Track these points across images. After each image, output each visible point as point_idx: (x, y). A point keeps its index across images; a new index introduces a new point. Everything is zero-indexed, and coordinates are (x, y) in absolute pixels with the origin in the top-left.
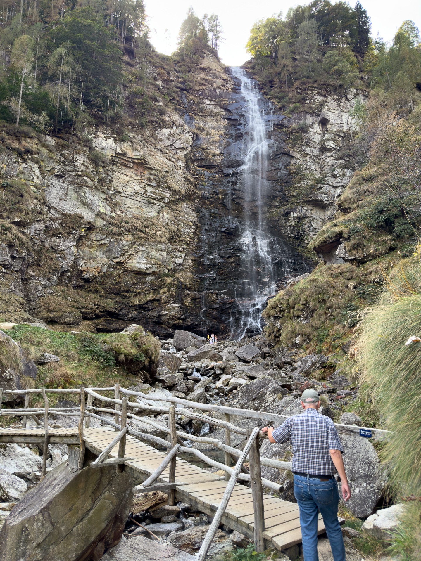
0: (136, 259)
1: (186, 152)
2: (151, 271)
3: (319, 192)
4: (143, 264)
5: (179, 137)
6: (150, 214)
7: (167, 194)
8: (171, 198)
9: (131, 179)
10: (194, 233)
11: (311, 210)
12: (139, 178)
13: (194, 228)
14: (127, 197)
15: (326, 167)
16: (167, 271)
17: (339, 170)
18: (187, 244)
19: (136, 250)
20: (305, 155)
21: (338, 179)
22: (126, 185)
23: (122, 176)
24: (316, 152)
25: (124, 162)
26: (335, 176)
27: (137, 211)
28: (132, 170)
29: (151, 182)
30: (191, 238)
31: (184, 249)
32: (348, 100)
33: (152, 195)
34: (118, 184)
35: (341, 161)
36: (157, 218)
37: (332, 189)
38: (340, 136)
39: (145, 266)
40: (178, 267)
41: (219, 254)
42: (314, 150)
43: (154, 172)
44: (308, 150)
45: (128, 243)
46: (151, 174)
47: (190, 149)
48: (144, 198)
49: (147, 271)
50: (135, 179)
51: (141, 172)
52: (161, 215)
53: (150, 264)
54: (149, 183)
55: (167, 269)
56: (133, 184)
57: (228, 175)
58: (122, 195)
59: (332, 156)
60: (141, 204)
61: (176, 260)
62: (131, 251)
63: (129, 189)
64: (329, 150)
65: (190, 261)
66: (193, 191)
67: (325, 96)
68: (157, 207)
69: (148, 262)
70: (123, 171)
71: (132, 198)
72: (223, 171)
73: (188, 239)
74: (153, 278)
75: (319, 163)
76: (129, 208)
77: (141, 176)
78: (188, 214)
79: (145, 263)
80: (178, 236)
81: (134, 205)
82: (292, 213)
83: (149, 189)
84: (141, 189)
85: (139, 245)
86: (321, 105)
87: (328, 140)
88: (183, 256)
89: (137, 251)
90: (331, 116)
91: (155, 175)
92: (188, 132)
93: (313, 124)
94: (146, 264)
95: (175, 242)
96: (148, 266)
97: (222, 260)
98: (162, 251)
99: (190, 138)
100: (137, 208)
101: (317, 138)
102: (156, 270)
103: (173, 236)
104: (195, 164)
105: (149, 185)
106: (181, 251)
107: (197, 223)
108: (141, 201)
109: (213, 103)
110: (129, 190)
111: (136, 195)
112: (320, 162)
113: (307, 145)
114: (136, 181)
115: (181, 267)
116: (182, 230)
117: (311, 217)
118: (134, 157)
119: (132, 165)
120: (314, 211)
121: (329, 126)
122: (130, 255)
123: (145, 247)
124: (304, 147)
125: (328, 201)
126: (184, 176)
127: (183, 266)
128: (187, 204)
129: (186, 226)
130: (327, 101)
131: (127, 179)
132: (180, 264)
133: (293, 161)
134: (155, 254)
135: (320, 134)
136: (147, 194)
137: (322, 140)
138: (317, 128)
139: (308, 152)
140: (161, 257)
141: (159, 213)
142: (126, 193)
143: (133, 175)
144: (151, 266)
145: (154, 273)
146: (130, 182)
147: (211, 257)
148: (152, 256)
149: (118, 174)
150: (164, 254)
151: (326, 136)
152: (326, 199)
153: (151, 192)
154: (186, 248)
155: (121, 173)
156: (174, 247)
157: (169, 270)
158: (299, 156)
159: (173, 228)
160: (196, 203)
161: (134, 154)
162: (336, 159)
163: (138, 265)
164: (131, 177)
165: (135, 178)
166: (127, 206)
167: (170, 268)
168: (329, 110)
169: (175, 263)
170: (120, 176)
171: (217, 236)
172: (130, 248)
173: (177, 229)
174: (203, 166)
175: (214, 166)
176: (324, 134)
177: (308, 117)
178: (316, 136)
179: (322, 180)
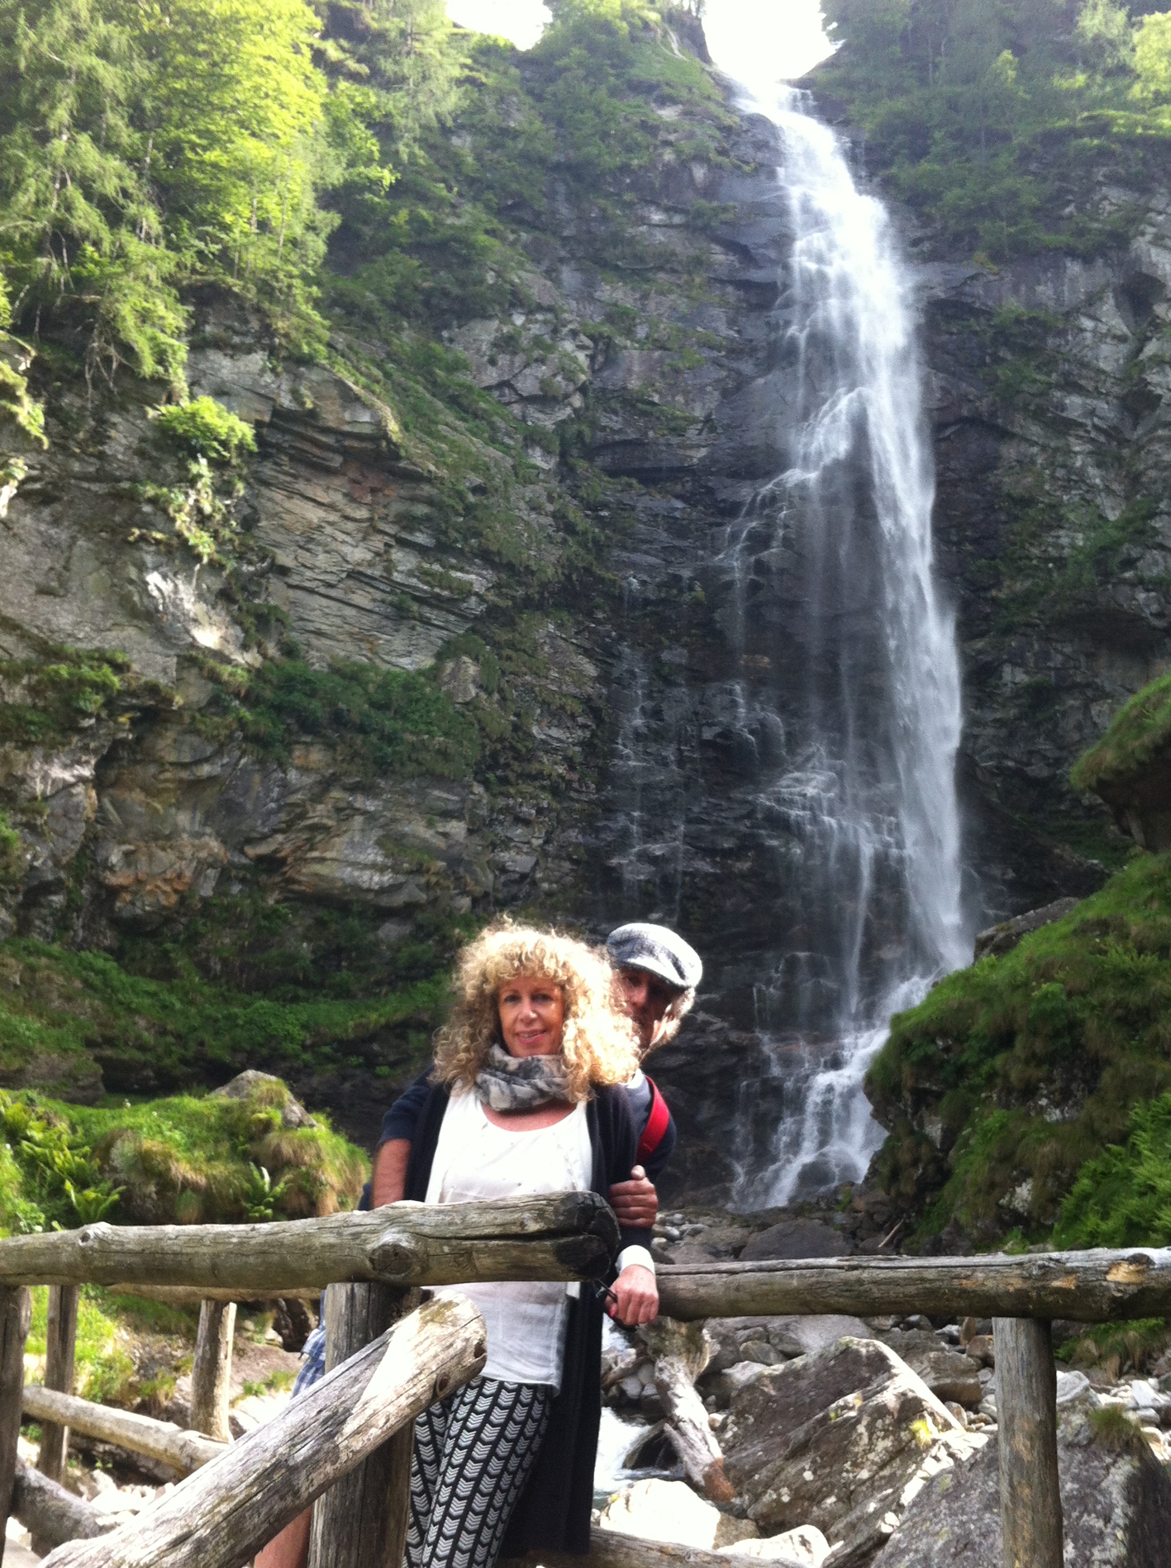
0: (338, 848)
1: (564, 413)
2: (399, 900)
3: (1125, 582)
4: (365, 867)
5: (537, 353)
6: (404, 662)
7: (476, 579)
8: (491, 597)
9: (333, 517)
10: (588, 746)
11: (1090, 656)
12: (363, 513)
13: (584, 727)
14: (311, 591)
15: (1153, 473)
16: (465, 902)
18: (555, 791)
19: (339, 810)
20: (1063, 426)
22: (309, 539)
23: (298, 506)
24: (1109, 412)
25: (307, 446)
27: (351, 647)
28: (337, 482)
29: (411, 530)
30: (572, 767)
31: (540, 811)
33: (414, 581)
34: (278, 537)
36: (433, 675)
39: (376, 878)
40: (514, 889)
41: (689, 838)
42: (1102, 406)
43: (426, 489)
44: (1074, 404)
45: (308, 780)
46: (413, 499)
47: (577, 401)
48: (378, 595)
49: (384, 901)
50: (347, 518)
51: (373, 491)
52: (450, 666)
53: (395, 870)
54: (404, 535)
55: (464, 893)
56: (341, 537)
58: (294, 580)
60: (366, 620)
61: (505, 856)
62: (320, 813)
63: (322, 557)
65: (567, 865)
66: (588, 570)
67: (1142, 187)
68: (435, 632)
69: (389, 862)
70: (301, 486)
71: (333, 593)
72: (710, 491)
73: (561, 770)
74: (407, 929)
75: (1119, 459)
76: (319, 633)
77: (371, 507)
78: (561, 668)
79: (373, 866)
80: (518, 757)
81: (338, 621)
82: (1007, 670)
83: (404, 561)
84: (369, 556)
85: (353, 789)
86: (1129, 222)
87: (1159, 362)
88: (536, 842)
89: (344, 812)
90: (1166, 265)
91: (430, 502)
92: (574, 334)
93: (1093, 299)
94: (381, 869)
95: (504, 781)
96: (387, 878)
98: (447, 815)
99: (582, 357)
100: (351, 635)
101: (1111, 357)
102: (423, 897)
103: (494, 755)
104: (599, 461)
105: (403, 543)
106: (526, 822)
107: (600, 703)
108: (369, 605)
109: (677, 219)
110: (322, 559)
111: (350, 582)
112: (1126, 452)
113: (1071, 386)
114: (350, 526)
115: (526, 888)
116: (535, 730)
117: (1088, 685)
118: (347, 428)
119: (337, 461)
120: (1103, 661)
121: (1160, 309)
122: (314, 828)
123: (376, 796)
124: (1058, 394)
125: (1159, 615)
126: (550, 508)
127: (534, 883)
128: (560, 626)
129: (553, 715)
130: (1154, 203)
131: (315, 515)
132: (523, 876)
133: (1009, 452)
134: (418, 829)
135: (1122, 339)
136: (397, 577)
137: (1134, 365)
138: (1113, 318)
139: (1074, 414)
140: (441, 843)
141: (440, 656)
142: (309, 574)
143: (338, 498)
144: (401, 878)
145: (407, 911)
146: (328, 530)
148: (404, 835)
149: (278, 496)
150: (457, 828)
151: (1152, 348)
152: (1155, 608)
153: (410, 574)
154: (550, 809)
155: (292, 493)
156: (501, 802)
157: (475, 902)
158: (1035, 430)
159: (502, 722)
160: (598, 622)
161: (347, 416)
163: (347, 874)
164: (331, 507)
165: (349, 511)
166: (311, 627)
167: (478, 890)
168: (1159, 240)
169: (503, 870)
170: (288, 504)
172: (317, 799)
173: (516, 728)
174: (630, 473)
175: (678, 472)
176: (1144, 340)
177: (1074, 268)
178: (1106, 349)
179: (1138, 526)
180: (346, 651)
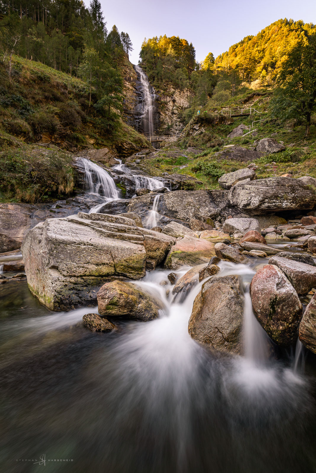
15: (174, 121)
17: (178, 123)
21: (178, 127)
24: (170, 114)
26: (176, 125)
32: (184, 92)
35: (179, 119)
37: (175, 131)
38: (179, 108)
57: (136, 119)
59: (176, 117)
64: (175, 114)
67: (175, 89)
86: (174, 93)
87: (175, 109)
90: (177, 99)
93: (170, 101)
101: (171, 108)
109: (129, 84)
112: (171, 118)
113: (167, 110)
121: (175, 103)
133: (161, 116)
137: (173, 109)
138: (171, 103)
139: (167, 113)
151: (175, 108)
158: (164, 115)
162: (177, 118)
168: (176, 96)
174: (126, 113)
175: (131, 114)
176: (174, 107)
177: (168, 98)
179: (172, 126)
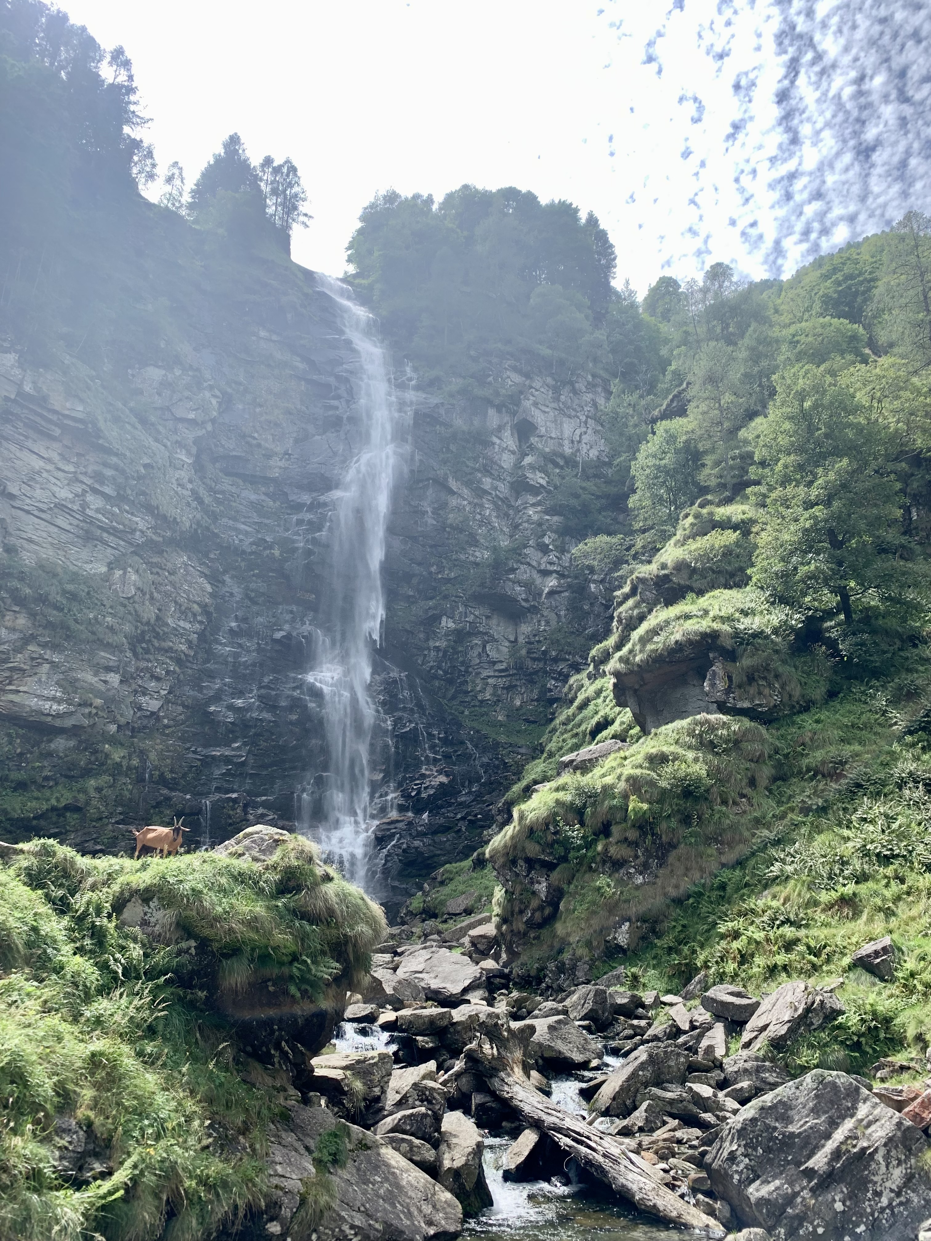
0: (29, 685)
1: (201, 433)
2: (68, 723)
3: (509, 579)
4: (48, 699)
5: (187, 393)
6: (88, 567)
7: (141, 522)
8: (149, 533)
9: (49, 467)
10: (202, 635)
11: (488, 617)
12: (70, 468)
13: (201, 622)
14: (28, 512)
15: (526, 525)
16: (113, 728)
17: (554, 536)
18: (179, 661)
19: (33, 659)
20: (481, 493)
21: (552, 557)
22: (31, 479)
23: (25, 455)
24: (504, 489)
25: (38, 419)
26: (544, 549)
27: (51, 552)
28: (56, 445)
29: (102, 483)
30: (190, 647)
31: (168, 672)
32: (575, 392)
33: (100, 516)
34: (9, 475)
35: (556, 518)
36: (106, 578)
37: (536, 575)
38: (556, 465)
39: (55, 707)
40: (145, 722)
41: (260, 697)
42: (501, 486)
43: (114, 460)
44: (487, 483)
45: (15, 636)
46: (105, 465)
47: (209, 427)
48: (75, 522)
49: (58, 723)
50: (59, 469)
51: (79, 455)
52: (118, 573)
53: (69, 702)
54: (97, 486)
55: (114, 721)
56: (54, 480)
57: (298, 507)
58: (17, 503)
59: (538, 504)
60: (64, 537)
61: (143, 699)
62: (19, 660)
63: (38, 491)
64: (535, 490)
65: (180, 709)
66: (207, 528)
67: (527, 376)
68: (109, 550)
69: (65, 697)
70: (29, 444)
71: (43, 516)
72: (286, 494)
73: (183, 647)
74: (72, 743)
75: (507, 515)
76: (30, 540)
77: (77, 465)
78: (190, 584)
79: (54, 699)
80: (157, 636)
81: (44, 535)
82: (444, 619)
83: (95, 502)
84: (71, 496)
85: (44, 646)
86: (521, 392)
87: (532, 467)
88: (163, 693)
89: (36, 661)
90: (539, 418)
91: (116, 468)
92: (211, 388)
93: (500, 428)
94: (59, 701)
95: (147, 651)
96: (62, 708)
97: (266, 715)
98: (108, 669)
99: (214, 401)
100: (52, 544)
101: (507, 461)
102: (86, 722)
103: (143, 632)
104: (218, 465)
105: (95, 491)
106: (158, 679)
107: (212, 609)
108: (68, 527)
110: (38, 493)
111: (56, 510)
112: (511, 512)
113: (486, 470)
114: (60, 474)
115: (153, 722)
116: (170, 621)
117: (486, 633)
118: (67, 412)
119: (57, 432)
120: (494, 622)
121: (533, 440)
122: (11, 669)
123: (61, 652)
124: (479, 475)
125: (526, 600)
126: (190, 486)
127: (158, 719)
128: (189, 558)
129: (182, 613)
130: (534, 385)
131: (38, 464)
132: (153, 713)
133: (454, 502)
134: (88, 677)
135: (513, 453)
136: (88, 512)
137: (518, 466)
138: (509, 440)
139: (487, 487)
140: (102, 687)
141: (111, 566)
142: (28, 501)
143: (55, 457)
144: (72, 708)
145: (75, 731)
146: (45, 475)
147: (239, 702)
148: (77, 680)
149: (13, 448)
150: (114, 679)
151: (528, 460)
152: (523, 596)
153: (98, 511)
154: (174, 672)
155: (22, 447)
156: (143, 664)
157: (119, 727)
158: (466, 492)
159: (149, 612)
160: (211, 560)
161: (68, 405)
162: (546, 512)
163: (34, 702)
164: (49, 460)
165: (61, 465)
166: (24, 535)
167: (123, 721)
168: (535, 404)
169: (140, 709)
170: (18, 454)
171: (259, 650)
172: (18, 650)
173: (158, 618)
174: (237, 475)
175: (266, 481)
176: (524, 455)
177: (491, 412)
178: (505, 456)
179: (517, 551)
180: (47, 553)
